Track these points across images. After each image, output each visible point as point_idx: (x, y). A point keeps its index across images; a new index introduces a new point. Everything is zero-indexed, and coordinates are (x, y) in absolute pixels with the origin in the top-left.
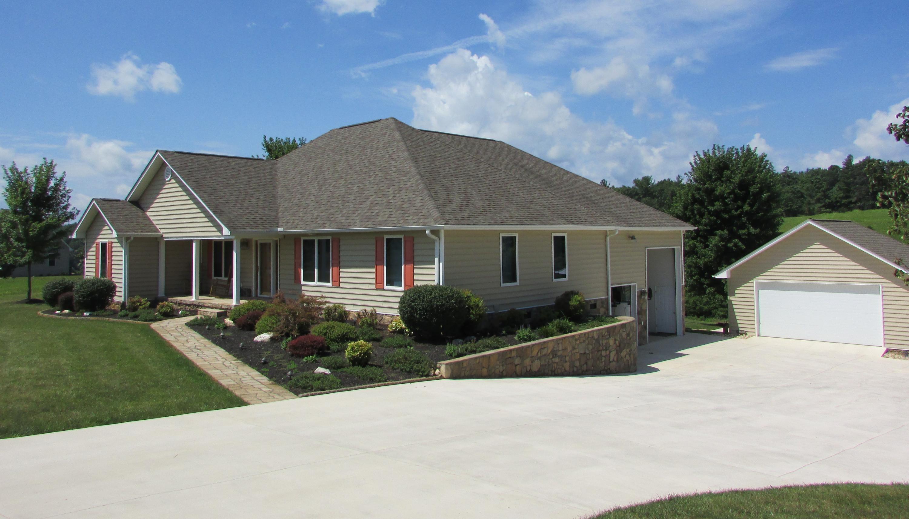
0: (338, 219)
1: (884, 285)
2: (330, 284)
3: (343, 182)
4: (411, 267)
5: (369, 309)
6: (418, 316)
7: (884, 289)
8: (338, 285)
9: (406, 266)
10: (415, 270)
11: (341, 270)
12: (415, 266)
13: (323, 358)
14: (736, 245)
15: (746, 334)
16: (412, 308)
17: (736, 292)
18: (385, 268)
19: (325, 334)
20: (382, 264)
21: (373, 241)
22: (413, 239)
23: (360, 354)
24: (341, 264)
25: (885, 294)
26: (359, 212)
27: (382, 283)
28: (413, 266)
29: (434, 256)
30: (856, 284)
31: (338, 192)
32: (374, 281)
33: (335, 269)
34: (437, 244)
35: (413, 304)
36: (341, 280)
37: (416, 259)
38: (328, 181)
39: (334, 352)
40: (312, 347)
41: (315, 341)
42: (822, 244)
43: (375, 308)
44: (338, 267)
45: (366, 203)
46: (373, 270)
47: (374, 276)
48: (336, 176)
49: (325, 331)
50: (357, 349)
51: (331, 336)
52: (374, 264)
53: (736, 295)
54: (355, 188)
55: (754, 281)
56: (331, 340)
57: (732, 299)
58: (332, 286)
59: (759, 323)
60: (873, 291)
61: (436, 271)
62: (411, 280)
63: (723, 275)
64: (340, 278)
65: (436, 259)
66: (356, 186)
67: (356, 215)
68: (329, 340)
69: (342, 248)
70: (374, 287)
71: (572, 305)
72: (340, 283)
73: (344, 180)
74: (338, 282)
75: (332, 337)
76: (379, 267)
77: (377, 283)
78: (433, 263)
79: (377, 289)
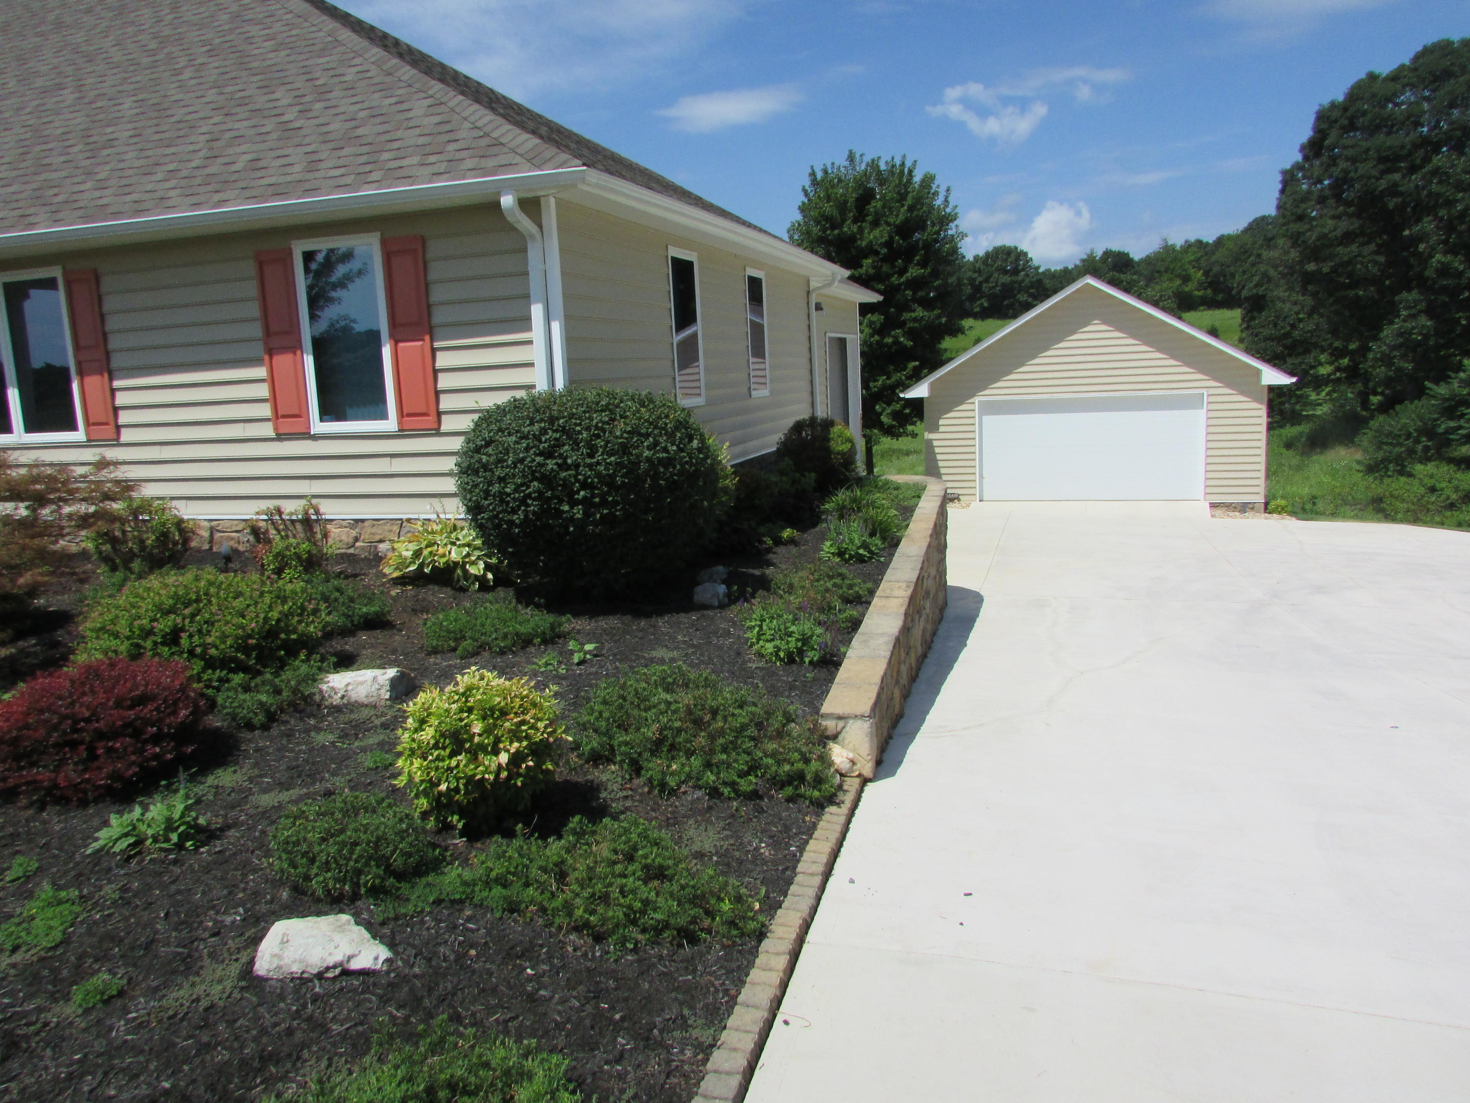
0: (86, 195)
1: (1212, 391)
2: (79, 435)
3: (69, 96)
4: (422, 346)
5: (291, 508)
6: (578, 512)
7: (1212, 399)
8: (115, 436)
9: (401, 345)
10: (439, 355)
11: (117, 384)
12: (437, 345)
13: (211, 780)
14: (896, 342)
15: (959, 500)
16: (547, 480)
17: (941, 422)
18: (309, 361)
19: (173, 638)
20: (296, 347)
21: (249, 268)
22: (423, 241)
23: (516, 759)
24: (116, 362)
25: (1212, 407)
26: (171, 167)
27: (301, 414)
28: (432, 345)
29: (526, 298)
30: (1161, 393)
31: (57, 124)
32: (266, 410)
33: (94, 382)
34: (533, 254)
35: (551, 464)
36: (124, 418)
37: (439, 316)
38: (9, 102)
39: (250, 726)
40: (134, 730)
41: (143, 700)
42: (1104, 322)
43: (314, 501)
44: (106, 375)
45: (193, 139)
46: (261, 372)
47: (263, 391)
48: (37, 85)
49: (164, 625)
50: (487, 731)
51: (205, 646)
52: (259, 349)
53: (941, 429)
54: (126, 106)
55: (976, 400)
56: (211, 664)
57: (932, 436)
58: (89, 440)
59: (981, 476)
60: (1191, 403)
61: (537, 353)
62: (426, 393)
63: (920, 391)
64: (116, 410)
65: (537, 311)
66: (128, 102)
67: (159, 176)
68: (197, 666)
69: (110, 304)
70: (268, 430)
71: (838, 453)
72: (118, 428)
73: (72, 93)
74: (111, 428)
75: (213, 651)
76: (283, 360)
77: (277, 415)
78: (525, 323)
79: (280, 437)
